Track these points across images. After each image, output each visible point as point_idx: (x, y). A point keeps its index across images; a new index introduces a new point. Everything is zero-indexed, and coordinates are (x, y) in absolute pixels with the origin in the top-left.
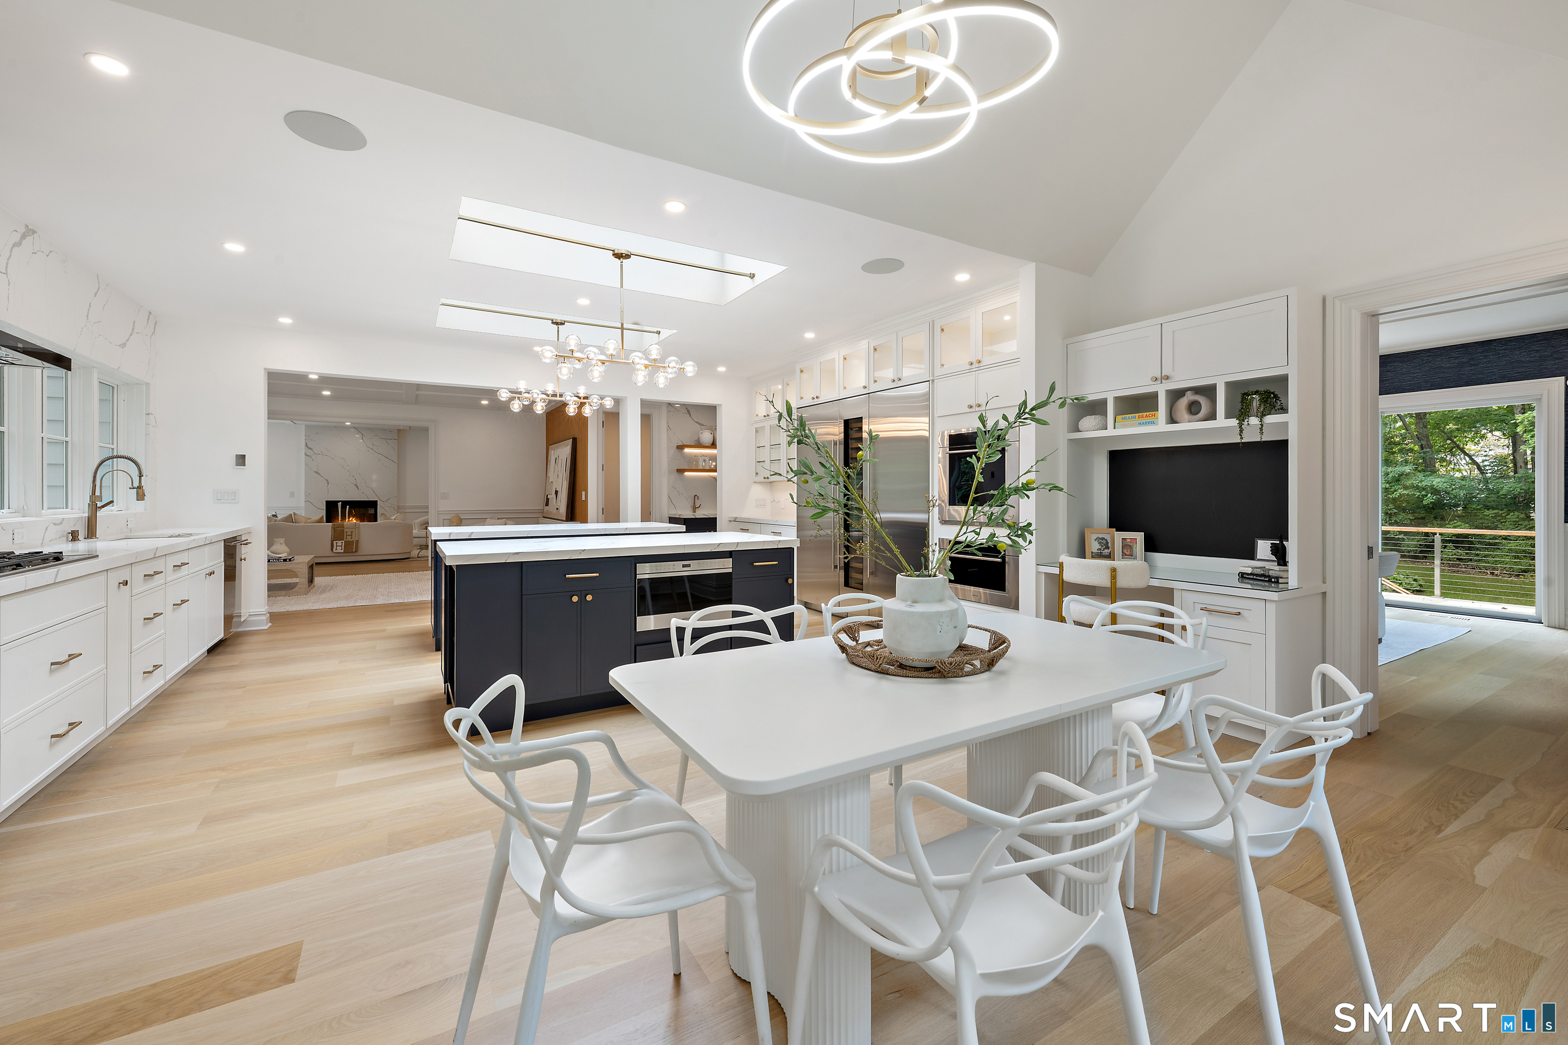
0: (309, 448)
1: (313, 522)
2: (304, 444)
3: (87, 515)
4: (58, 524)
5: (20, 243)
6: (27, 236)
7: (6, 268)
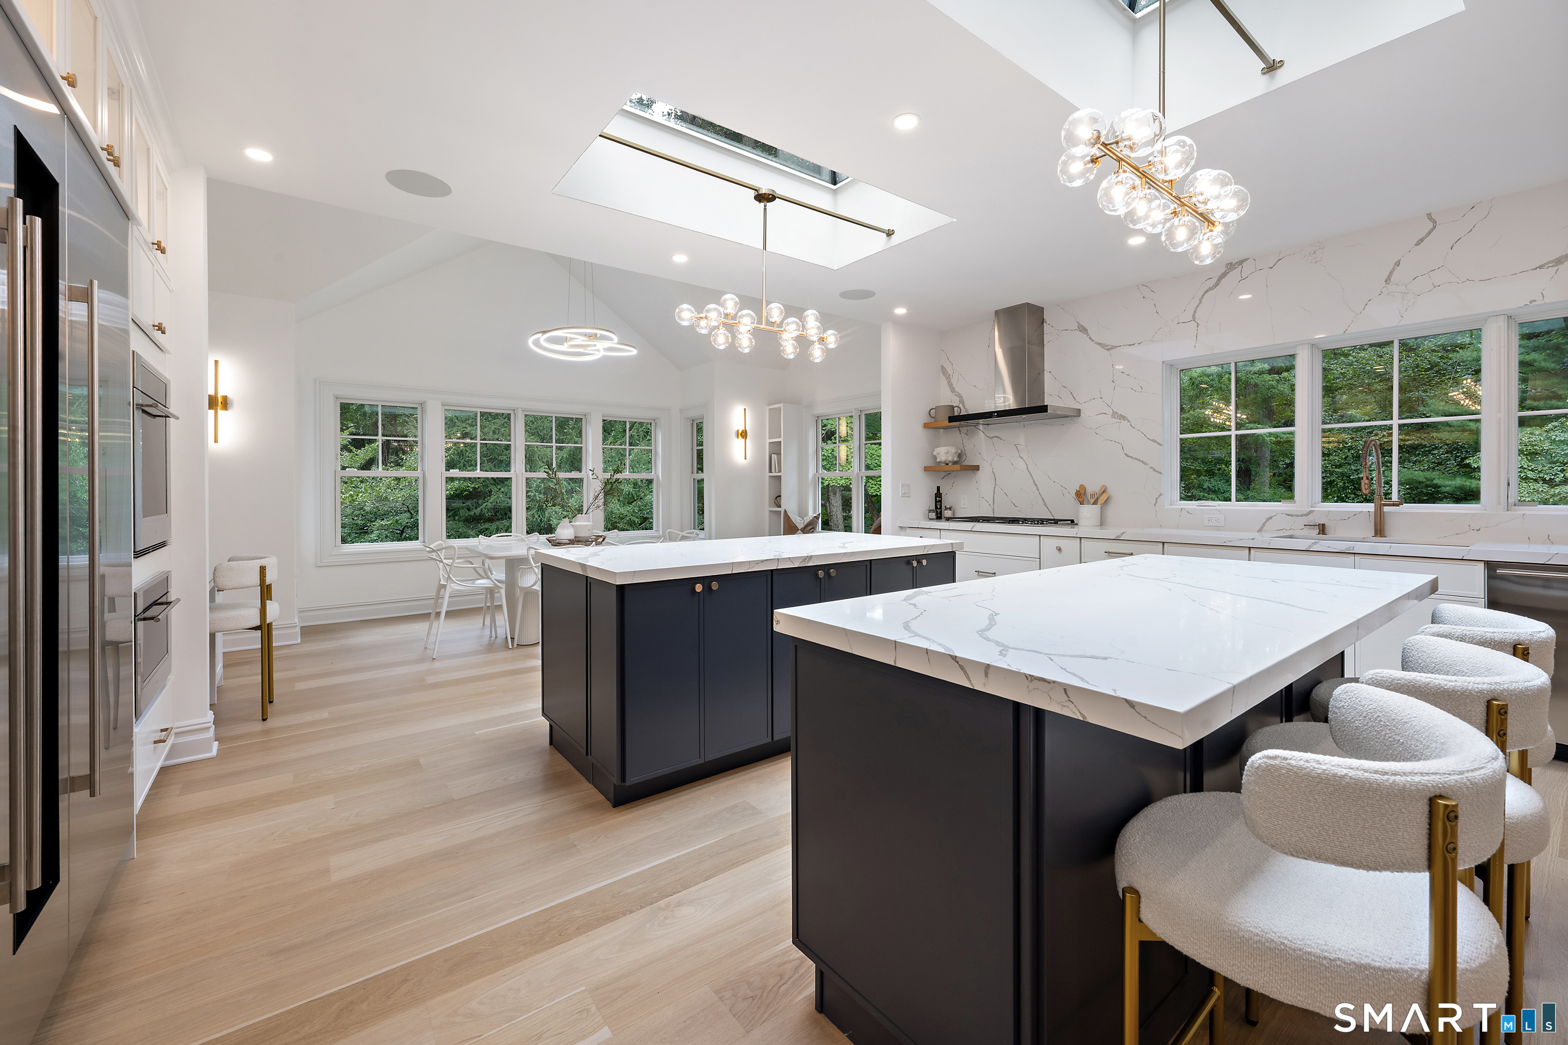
3: (1373, 510)
4: (1297, 516)
5: (1217, 285)
6: (1229, 272)
7: (1194, 316)
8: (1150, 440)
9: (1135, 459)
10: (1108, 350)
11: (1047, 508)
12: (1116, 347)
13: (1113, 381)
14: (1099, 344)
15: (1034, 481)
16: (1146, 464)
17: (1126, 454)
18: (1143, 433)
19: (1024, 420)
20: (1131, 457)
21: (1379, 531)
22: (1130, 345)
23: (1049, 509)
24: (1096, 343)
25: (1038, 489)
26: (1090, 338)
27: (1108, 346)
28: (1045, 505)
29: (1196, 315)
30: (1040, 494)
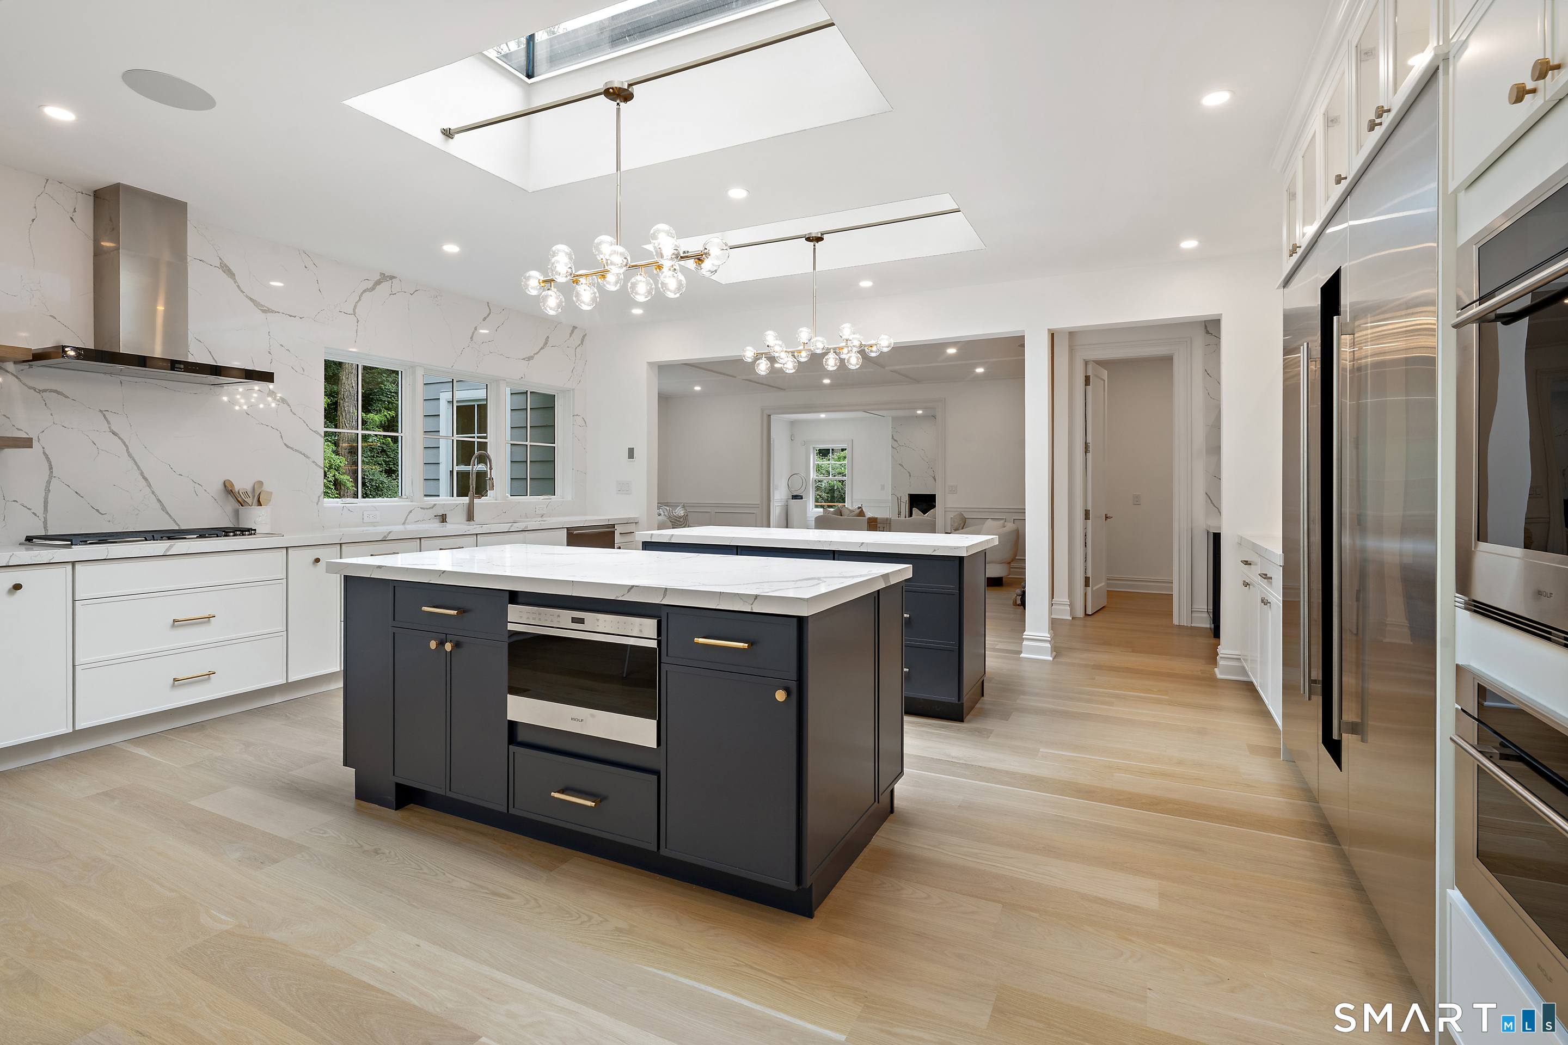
0: (895, 440)
1: (853, 515)
2: (891, 437)
3: (468, 502)
4: (427, 509)
5: (373, 289)
6: (382, 282)
7: (354, 310)
8: (313, 431)
9: (296, 450)
10: (264, 311)
11: (168, 513)
12: (273, 311)
13: (269, 352)
14: (251, 299)
15: (142, 474)
16: (308, 457)
17: (285, 445)
18: (305, 422)
19: (120, 373)
20: (292, 448)
21: (470, 517)
22: (291, 316)
23: (170, 516)
24: (247, 296)
25: (150, 486)
26: (238, 286)
27: (263, 306)
28: (164, 509)
29: (356, 310)
30: (153, 493)
